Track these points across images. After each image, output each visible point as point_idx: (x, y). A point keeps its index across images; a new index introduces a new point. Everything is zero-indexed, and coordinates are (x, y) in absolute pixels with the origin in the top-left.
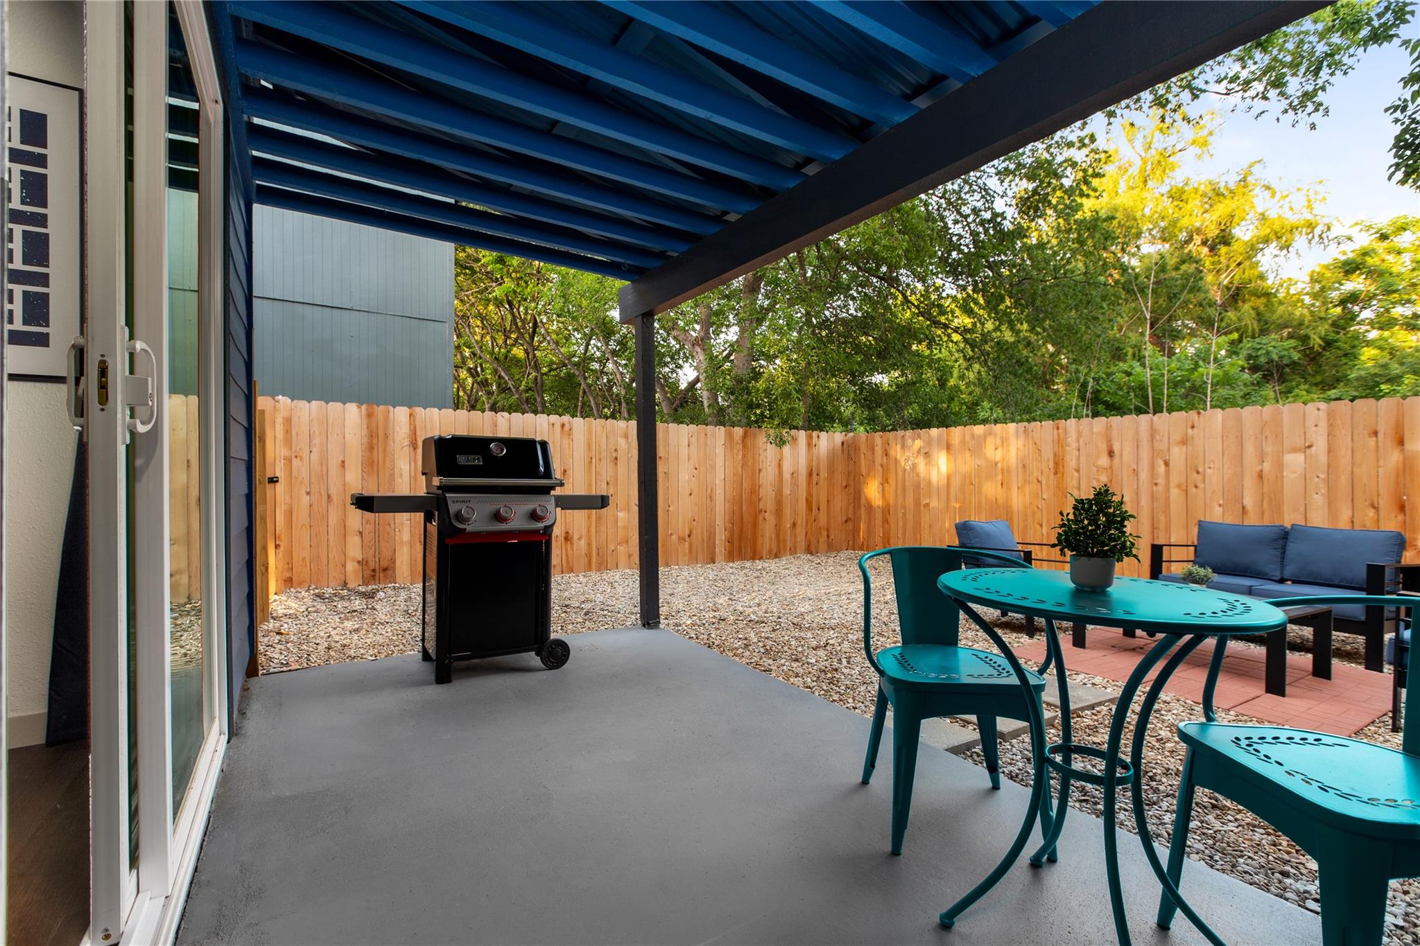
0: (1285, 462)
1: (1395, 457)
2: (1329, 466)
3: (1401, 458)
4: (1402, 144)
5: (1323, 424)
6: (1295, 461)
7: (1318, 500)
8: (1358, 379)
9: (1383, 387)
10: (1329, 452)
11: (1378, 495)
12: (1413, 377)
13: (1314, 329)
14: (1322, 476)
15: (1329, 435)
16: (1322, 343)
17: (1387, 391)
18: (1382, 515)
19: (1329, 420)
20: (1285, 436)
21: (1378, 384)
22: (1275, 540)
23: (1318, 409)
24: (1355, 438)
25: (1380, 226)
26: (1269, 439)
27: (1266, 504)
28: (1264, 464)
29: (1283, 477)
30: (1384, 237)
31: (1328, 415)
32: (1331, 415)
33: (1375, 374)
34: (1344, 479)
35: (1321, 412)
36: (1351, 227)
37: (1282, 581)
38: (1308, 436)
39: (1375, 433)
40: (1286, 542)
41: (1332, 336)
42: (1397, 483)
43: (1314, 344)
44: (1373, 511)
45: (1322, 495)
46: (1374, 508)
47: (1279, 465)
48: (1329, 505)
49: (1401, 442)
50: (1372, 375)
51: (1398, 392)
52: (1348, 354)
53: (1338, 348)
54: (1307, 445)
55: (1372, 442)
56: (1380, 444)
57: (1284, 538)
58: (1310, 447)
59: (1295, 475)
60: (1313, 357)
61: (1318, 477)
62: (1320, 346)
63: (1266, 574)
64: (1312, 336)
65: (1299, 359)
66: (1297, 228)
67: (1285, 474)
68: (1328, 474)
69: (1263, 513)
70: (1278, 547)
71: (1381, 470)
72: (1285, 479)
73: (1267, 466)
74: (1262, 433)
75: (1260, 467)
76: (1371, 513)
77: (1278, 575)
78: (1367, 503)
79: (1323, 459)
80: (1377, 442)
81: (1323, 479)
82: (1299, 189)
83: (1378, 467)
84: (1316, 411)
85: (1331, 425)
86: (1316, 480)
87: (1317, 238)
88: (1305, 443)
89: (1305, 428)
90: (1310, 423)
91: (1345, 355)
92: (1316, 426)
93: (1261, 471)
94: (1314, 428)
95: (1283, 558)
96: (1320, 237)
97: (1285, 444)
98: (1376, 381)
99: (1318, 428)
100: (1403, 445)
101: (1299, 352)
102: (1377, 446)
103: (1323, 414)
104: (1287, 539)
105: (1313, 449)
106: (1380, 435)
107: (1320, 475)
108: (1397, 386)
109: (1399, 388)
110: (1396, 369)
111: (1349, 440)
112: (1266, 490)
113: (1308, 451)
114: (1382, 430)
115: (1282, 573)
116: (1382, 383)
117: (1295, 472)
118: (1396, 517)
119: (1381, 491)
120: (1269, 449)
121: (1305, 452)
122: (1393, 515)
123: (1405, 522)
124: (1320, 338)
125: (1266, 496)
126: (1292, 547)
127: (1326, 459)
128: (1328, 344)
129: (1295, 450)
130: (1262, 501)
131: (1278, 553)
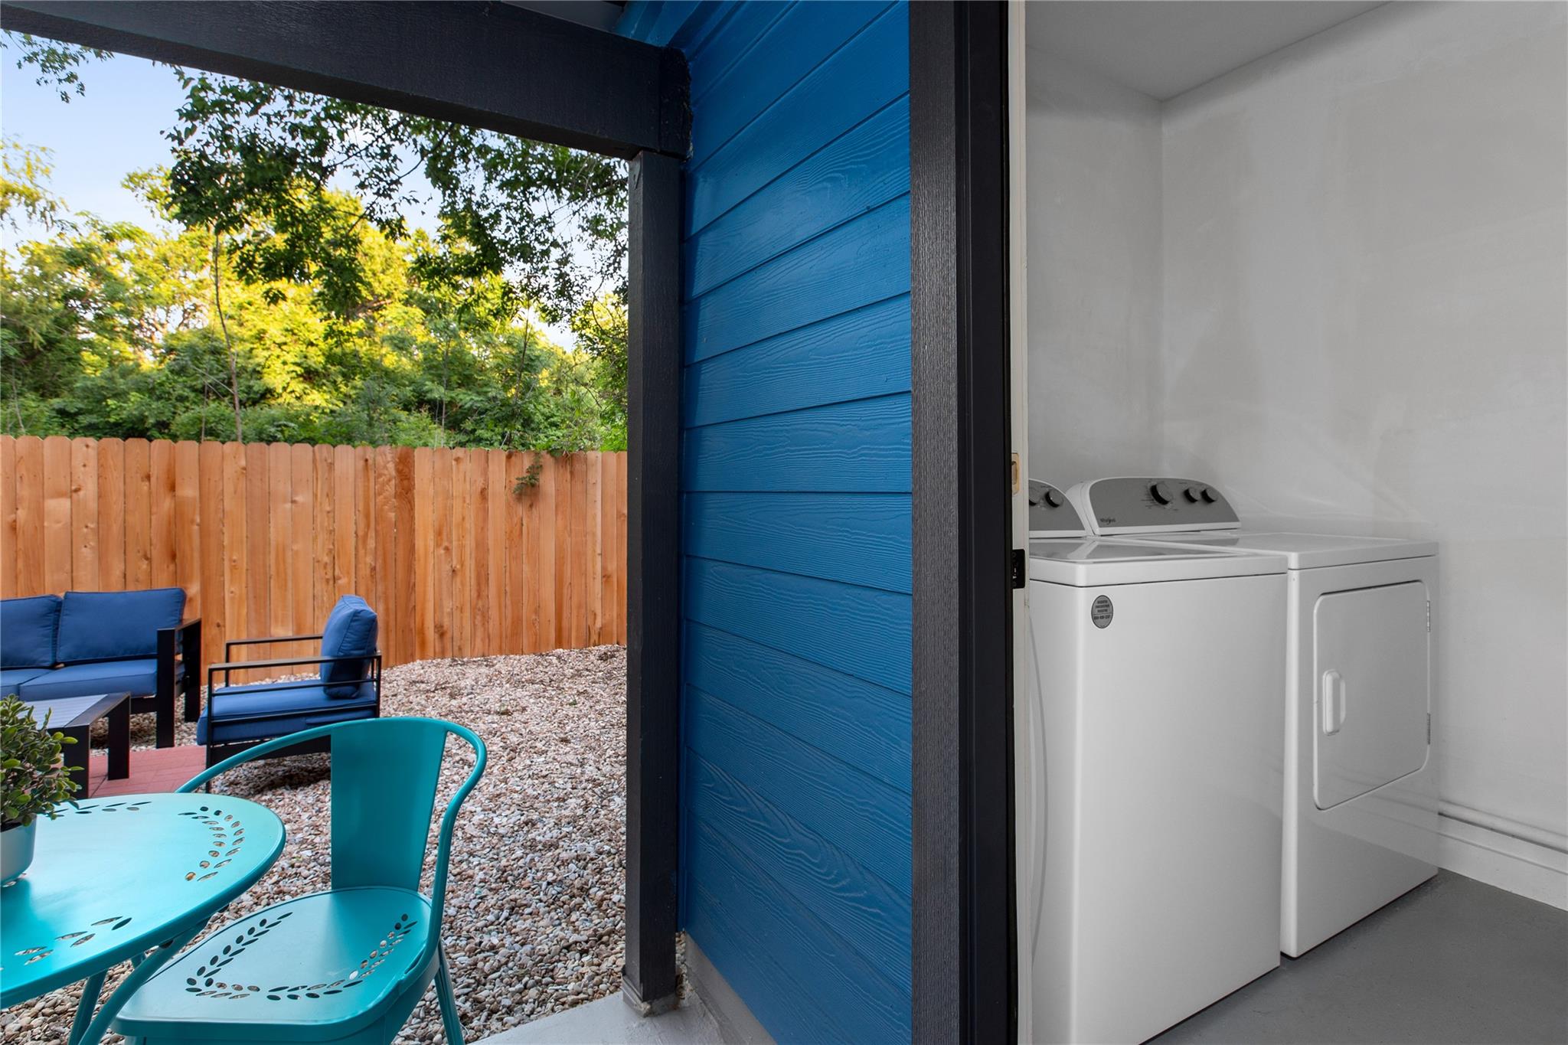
0: (46, 509)
1: (167, 504)
2: (99, 513)
3: (173, 505)
4: (179, 177)
5: (93, 464)
6: (58, 507)
7: (87, 554)
8: (85, 389)
9: (110, 402)
10: (100, 497)
11: (151, 545)
12: (138, 395)
13: (33, 322)
14: (91, 526)
15: (99, 477)
16: (43, 341)
17: (114, 407)
18: (154, 566)
19: (99, 460)
20: (46, 478)
21: (105, 398)
22: (45, 615)
23: (87, 446)
24: (128, 480)
25: (107, 225)
26: (25, 479)
27: (20, 565)
28: (19, 512)
29: (43, 527)
30: (110, 237)
31: (98, 454)
32: (101, 455)
33: (102, 387)
34: (116, 528)
35: (90, 450)
36: (77, 214)
37: (53, 667)
38: (75, 478)
39: (148, 477)
40: (59, 616)
41: (54, 335)
42: (169, 532)
43: (33, 341)
44: (146, 562)
45: (92, 548)
46: (147, 559)
47: (39, 513)
48: (100, 559)
49: (172, 488)
50: (99, 388)
51: (125, 409)
52: (72, 359)
53: (62, 350)
54: (73, 488)
55: (145, 486)
56: (153, 489)
57: (56, 611)
58: (77, 490)
59: (60, 525)
60: (30, 354)
61: (87, 527)
62: (41, 343)
63: (34, 661)
64: (32, 329)
65: (16, 355)
66: (13, 193)
67: (46, 524)
68: (98, 523)
69: (16, 577)
70: (48, 623)
71: (153, 517)
72: (46, 531)
73: (22, 514)
74: (15, 472)
75: (13, 516)
76: (144, 565)
77: (48, 659)
78: (140, 554)
79: (93, 505)
80: (150, 488)
81: (91, 529)
82: (16, 146)
83: (151, 514)
84: (85, 448)
85: (102, 466)
86: (85, 530)
87: (39, 215)
88: (71, 485)
89: (71, 467)
90: (77, 462)
91: (69, 360)
92: (84, 466)
93: (15, 521)
94: (83, 469)
95: (55, 636)
96: (43, 215)
97: (46, 487)
98: (104, 395)
99: (87, 468)
100: (174, 491)
101: (14, 346)
102: (150, 493)
103: (92, 452)
104: (59, 611)
105: (81, 493)
106: (153, 479)
107: (89, 525)
108: (124, 402)
109: (125, 405)
110: (121, 384)
111: (122, 484)
112: (20, 546)
113: (74, 495)
114: (155, 473)
115: (55, 655)
116: (109, 398)
117: (58, 522)
118: (168, 567)
119: (154, 541)
120: (25, 492)
121: (71, 497)
122: (165, 566)
123: (176, 572)
124: (41, 334)
125: (20, 553)
126: (67, 621)
127: (96, 505)
128: (50, 344)
129: (59, 494)
130: (16, 560)
131: (49, 631)
